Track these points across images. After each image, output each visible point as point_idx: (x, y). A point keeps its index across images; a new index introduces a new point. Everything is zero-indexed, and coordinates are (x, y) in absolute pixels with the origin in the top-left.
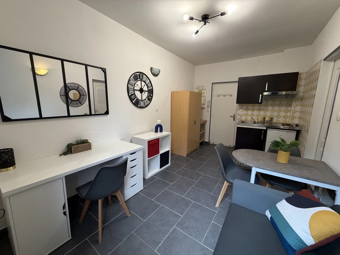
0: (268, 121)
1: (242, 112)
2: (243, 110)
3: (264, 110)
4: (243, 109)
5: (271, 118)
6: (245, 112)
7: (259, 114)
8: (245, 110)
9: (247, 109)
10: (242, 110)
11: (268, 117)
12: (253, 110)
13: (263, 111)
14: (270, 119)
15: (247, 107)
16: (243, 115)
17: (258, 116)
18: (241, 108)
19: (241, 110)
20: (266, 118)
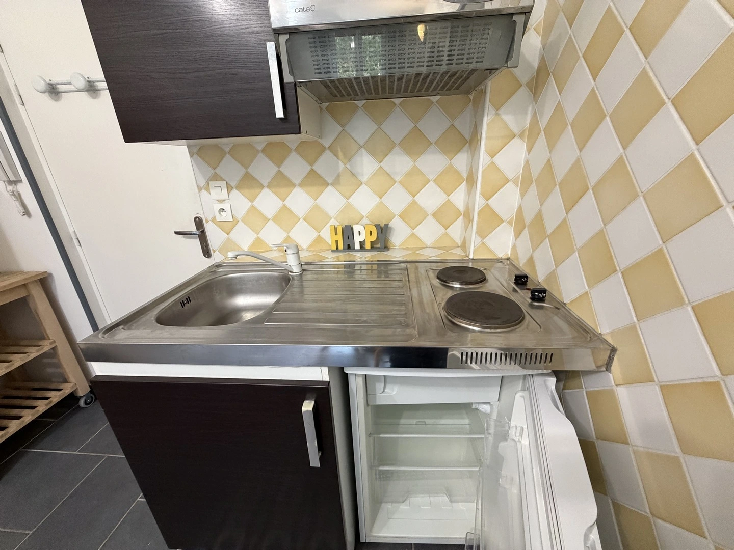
0: (368, 246)
1: (225, 206)
2: (229, 188)
3: (336, 182)
4: (224, 184)
5: (377, 226)
6: (239, 202)
7: (316, 208)
8: (238, 188)
9: (248, 183)
10: (225, 191)
11: (365, 221)
12: (281, 182)
13: (333, 184)
14: (374, 238)
15: (243, 171)
16: (235, 221)
17: (315, 218)
18: (216, 178)
19: (218, 192)
20: (356, 229)
